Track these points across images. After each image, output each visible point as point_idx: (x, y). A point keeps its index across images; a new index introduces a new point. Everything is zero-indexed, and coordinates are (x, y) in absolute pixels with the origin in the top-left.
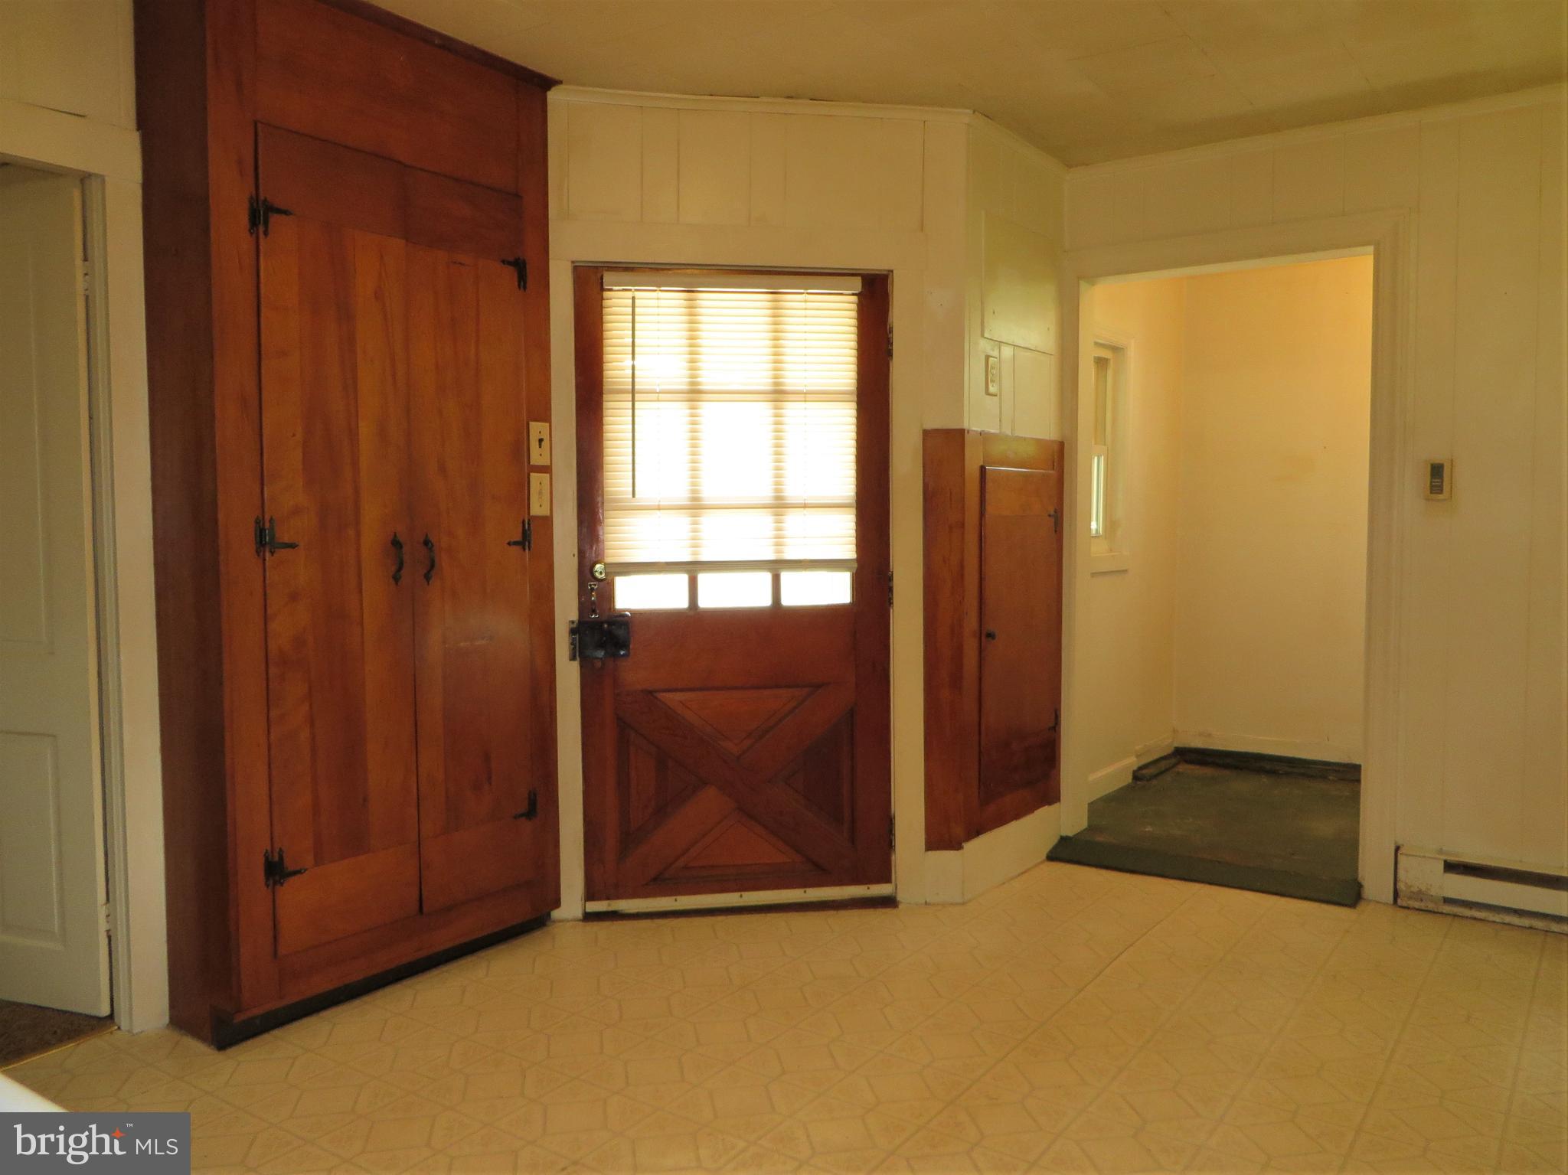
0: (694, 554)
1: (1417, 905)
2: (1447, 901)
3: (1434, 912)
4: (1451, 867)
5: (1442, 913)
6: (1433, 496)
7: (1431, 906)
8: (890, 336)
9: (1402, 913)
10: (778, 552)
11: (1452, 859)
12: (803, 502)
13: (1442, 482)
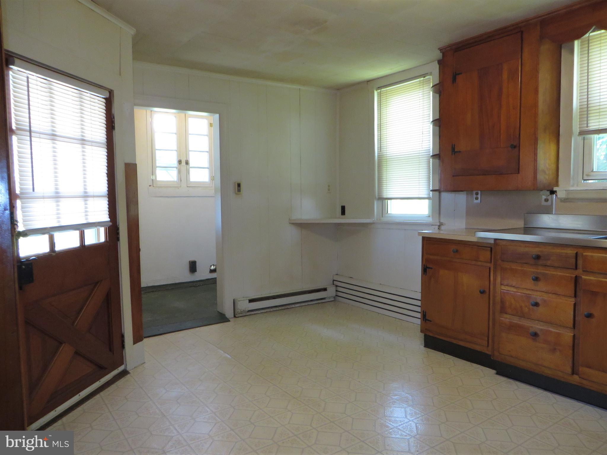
0: (59, 222)
1: (241, 315)
2: (249, 311)
3: (246, 316)
4: (251, 301)
5: (247, 315)
6: (238, 193)
7: (244, 314)
8: (113, 120)
9: (237, 319)
10: (87, 219)
11: (250, 298)
12: (93, 194)
13: (240, 189)
